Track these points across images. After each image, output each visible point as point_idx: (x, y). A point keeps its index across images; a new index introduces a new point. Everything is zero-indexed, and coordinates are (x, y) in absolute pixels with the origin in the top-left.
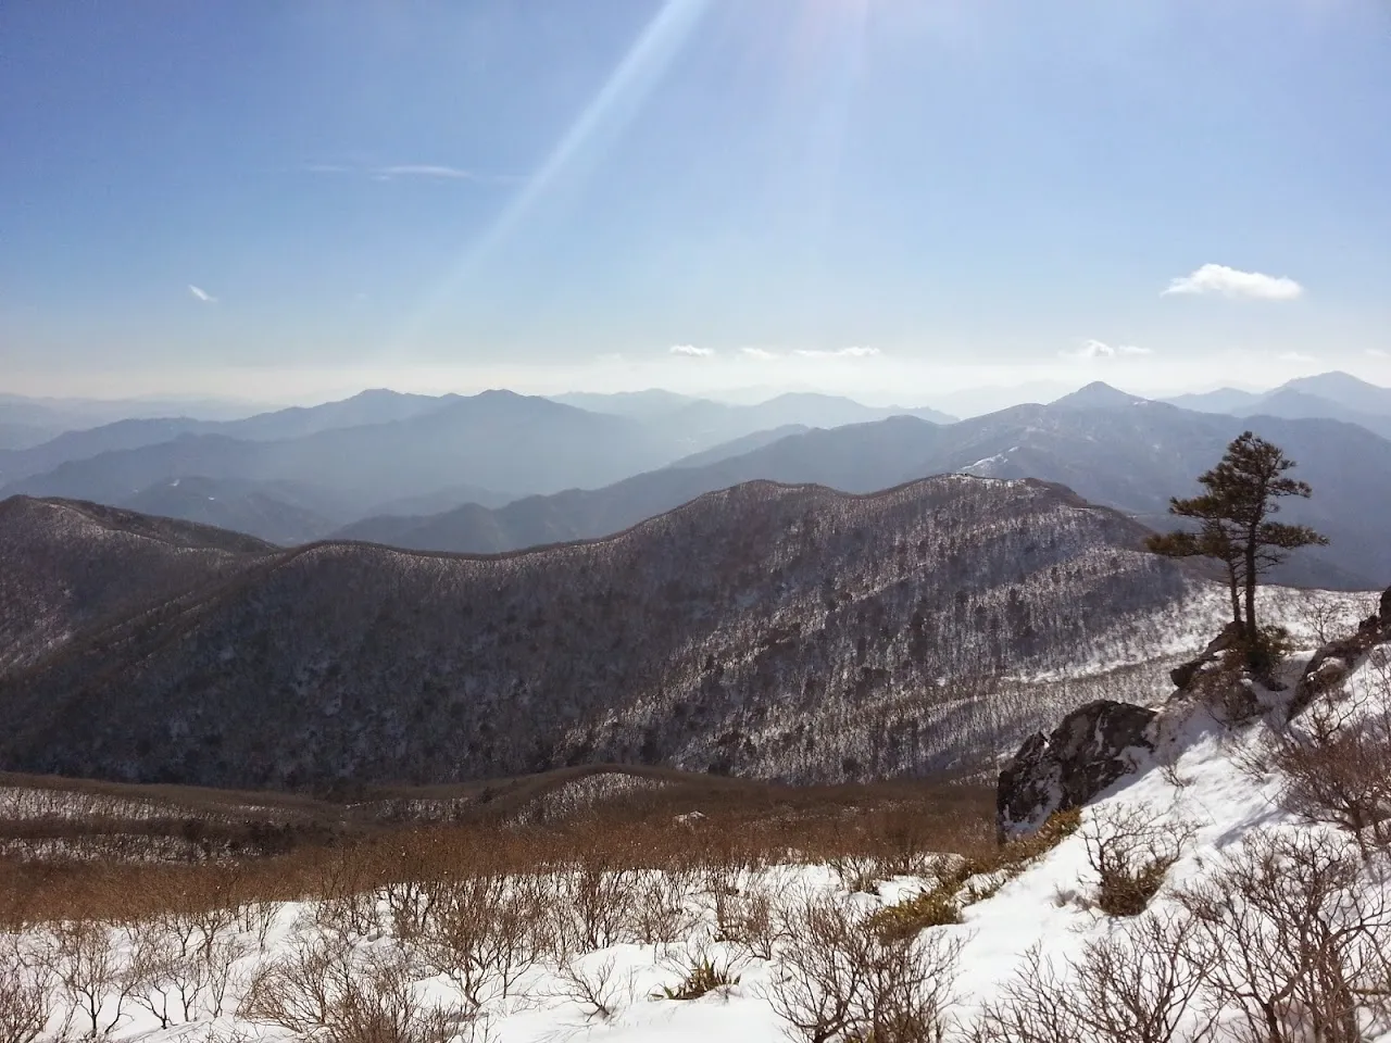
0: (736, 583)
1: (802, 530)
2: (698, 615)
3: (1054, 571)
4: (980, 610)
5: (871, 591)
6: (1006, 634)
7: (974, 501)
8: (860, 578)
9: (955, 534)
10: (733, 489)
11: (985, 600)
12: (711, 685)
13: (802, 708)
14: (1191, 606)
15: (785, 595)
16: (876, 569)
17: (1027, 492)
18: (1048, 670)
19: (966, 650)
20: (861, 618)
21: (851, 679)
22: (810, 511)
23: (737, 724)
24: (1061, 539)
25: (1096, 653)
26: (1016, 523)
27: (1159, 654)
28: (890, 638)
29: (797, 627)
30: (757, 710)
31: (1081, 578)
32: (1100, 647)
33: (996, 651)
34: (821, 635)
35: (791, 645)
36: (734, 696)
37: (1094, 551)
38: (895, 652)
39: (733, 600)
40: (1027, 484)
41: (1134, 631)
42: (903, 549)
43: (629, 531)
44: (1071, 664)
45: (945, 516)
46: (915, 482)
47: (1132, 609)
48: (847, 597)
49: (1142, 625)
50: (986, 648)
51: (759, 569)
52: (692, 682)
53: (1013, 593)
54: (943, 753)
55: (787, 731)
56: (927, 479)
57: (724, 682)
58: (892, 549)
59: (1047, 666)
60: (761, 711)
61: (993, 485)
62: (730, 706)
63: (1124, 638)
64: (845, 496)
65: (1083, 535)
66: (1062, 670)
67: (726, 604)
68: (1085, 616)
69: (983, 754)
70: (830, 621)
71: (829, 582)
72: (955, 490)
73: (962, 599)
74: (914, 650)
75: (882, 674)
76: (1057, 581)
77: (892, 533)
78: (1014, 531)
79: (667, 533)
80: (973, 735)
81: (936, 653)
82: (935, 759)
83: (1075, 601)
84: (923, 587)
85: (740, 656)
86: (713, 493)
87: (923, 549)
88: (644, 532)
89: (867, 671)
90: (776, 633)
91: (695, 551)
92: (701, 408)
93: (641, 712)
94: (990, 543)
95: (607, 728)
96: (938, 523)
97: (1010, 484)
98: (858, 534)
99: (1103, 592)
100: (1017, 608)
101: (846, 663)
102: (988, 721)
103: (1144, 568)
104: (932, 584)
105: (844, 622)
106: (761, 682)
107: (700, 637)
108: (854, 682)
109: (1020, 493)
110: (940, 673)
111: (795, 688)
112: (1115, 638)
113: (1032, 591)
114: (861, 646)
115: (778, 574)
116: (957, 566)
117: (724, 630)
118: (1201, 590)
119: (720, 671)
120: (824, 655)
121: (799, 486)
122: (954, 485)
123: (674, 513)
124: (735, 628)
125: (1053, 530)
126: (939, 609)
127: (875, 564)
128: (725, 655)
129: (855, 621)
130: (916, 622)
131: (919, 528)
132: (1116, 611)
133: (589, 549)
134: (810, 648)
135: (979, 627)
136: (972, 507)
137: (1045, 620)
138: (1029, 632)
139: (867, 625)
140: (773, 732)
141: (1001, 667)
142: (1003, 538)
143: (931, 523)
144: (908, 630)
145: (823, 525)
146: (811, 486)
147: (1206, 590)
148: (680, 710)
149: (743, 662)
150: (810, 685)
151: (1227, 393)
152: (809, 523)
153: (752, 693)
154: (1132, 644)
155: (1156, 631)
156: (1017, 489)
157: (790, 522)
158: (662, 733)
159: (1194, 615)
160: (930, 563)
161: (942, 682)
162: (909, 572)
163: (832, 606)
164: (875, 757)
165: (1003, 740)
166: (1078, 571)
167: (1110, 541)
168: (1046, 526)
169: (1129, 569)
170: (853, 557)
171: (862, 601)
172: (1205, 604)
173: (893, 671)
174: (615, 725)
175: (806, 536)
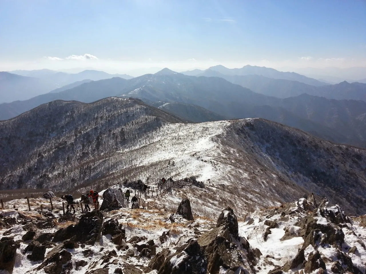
0: (50, 130)
1: (70, 114)
2: (38, 140)
3: (133, 122)
4: (114, 134)
5: (87, 131)
6: (119, 140)
7: (116, 104)
8: (85, 127)
9: (110, 114)
10: (50, 103)
11: (116, 131)
12: (40, 162)
13: (65, 165)
14: (162, 129)
15: (64, 133)
16: (90, 124)
17: (129, 102)
18: (127, 149)
19: (109, 145)
20: (84, 138)
21: (80, 155)
22: (73, 109)
23: (46, 172)
24: (136, 114)
25: (139, 143)
26: (125, 110)
27: (152, 142)
28: (91, 143)
29: (66, 142)
30: (53, 167)
31: (138, 124)
32: (140, 141)
33: (117, 144)
34: (72, 144)
35: (64, 148)
36: (46, 163)
37: (142, 116)
38: (92, 147)
39: (49, 135)
40: (129, 99)
41: (148, 137)
42: (97, 118)
43: (17, 117)
44: (133, 146)
45: (109, 108)
46: (102, 99)
47: (149, 131)
48: (81, 133)
49: (150, 135)
50: (114, 144)
51: (57, 126)
52: (34, 161)
53: (122, 129)
54: (97, 174)
55: (60, 172)
56: (105, 98)
57: (43, 160)
58: (94, 118)
59: (128, 147)
60: (54, 168)
61: (121, 100)
62: (44, 167)
63: (146, 138)
64: (83, 104)
65: (140, 112)
66: (131, 148)
67: (47, 137)
68: (138, 134)
69: (106, 173)
70: (75, 140)
71: (77, 129)
72: (112, 101)
73: (110, 131)
74: (96, 146)
75: (88, 153)
76: (133, 125)
77: (95, 114)
78: (124, 112)
79: (29, 117)
80: (105, 168)
81: (102, 146)
82: (94, 176)
83: (136, 130)
84: (101, 129)
85: (49, 152)
86: (44, 104)
87: (102, 118)
88: (21, 117)
89: (83, 153)
90: (60, 144)
91: (38, 122)
92: (60, 74)
93: (19, 171)
94: (119, 115)
95: (8, 177)
96: (107, 111)
97: (125, 99)
98: (85, 115)
99: (143, 127)
100: (122, 133)
101: (78, 151)
102: (109, 164)
103: (153, 120)
104: (103, 127)
105: (79, 140)
106: (55, 159)
107: (39, 147)
108: (80, 156)
109: (127, 102)
110: (102, 152)
111: (64, 159)
112: (144, 139)
113: (127, 128)
114: (84, 146)
115: (63, 127)
116: (110, 122)
117: (46, 144)
118: (165, 125)
119: (43, 157)
120: (73, 149)
121: (70, 101)
122: (112, 100)
123: (31, 111)
124: (49, 144)
125: (134, 111)
126: (104, 134)
127: (89, 123)
128: (45, 152)
129: (82, 139)
130: (98, 139)
131: (102, 112)
132: (145, 132)
133: (4, 124)
134: (69, 148)
135: (113, 138)
136: (115, 106)
137: (129, 136)
138: (124, 139)
139: (85, 140)
140: (56, 173)
141: (117, 149)
142: (122, 114)
143: (105, 110)
144: (96, 141)
145: (76, 112)
146: (74, 101)
147: (166, 125)
148: (30, 169)
149: (49, 154)
150: (68, 158)
151: (196, 70)
152: (73, 112)
153: (51, 162)
154: (147, 140)
155: (153, 136)
156: (127, 101)
157: (67, 112)
158: (24, 177)
159: (162, 131)
160: (103, 122)
161: (102, 154)
162: (98, 124)
163: (76, 135)
164: (80, 177)
165: (112, 169)
166: (138, 122)
167: (147, 114)
168: (132, 110)
169: (149, 121)
170: (84, 121)
171: (84, 134)
172: (165, 128)
173: (90, 152)
174: (10, 176)
175: (71, 116)
